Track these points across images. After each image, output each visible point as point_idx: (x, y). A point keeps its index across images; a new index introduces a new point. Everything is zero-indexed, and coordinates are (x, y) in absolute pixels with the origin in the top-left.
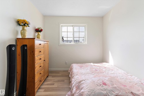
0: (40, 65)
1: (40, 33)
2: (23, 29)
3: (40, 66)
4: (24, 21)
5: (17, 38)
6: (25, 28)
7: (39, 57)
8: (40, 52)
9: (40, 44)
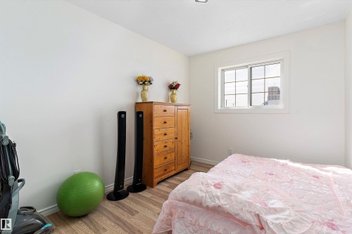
0: (166, 144)
1: (175, 91)
2: (144, 90)
3: (166, 146)
4: (143, 78)
5: (137, 103)
6: (146, 87)
7: (163, 131)
8: (165, 122)
9: (165, 111)
